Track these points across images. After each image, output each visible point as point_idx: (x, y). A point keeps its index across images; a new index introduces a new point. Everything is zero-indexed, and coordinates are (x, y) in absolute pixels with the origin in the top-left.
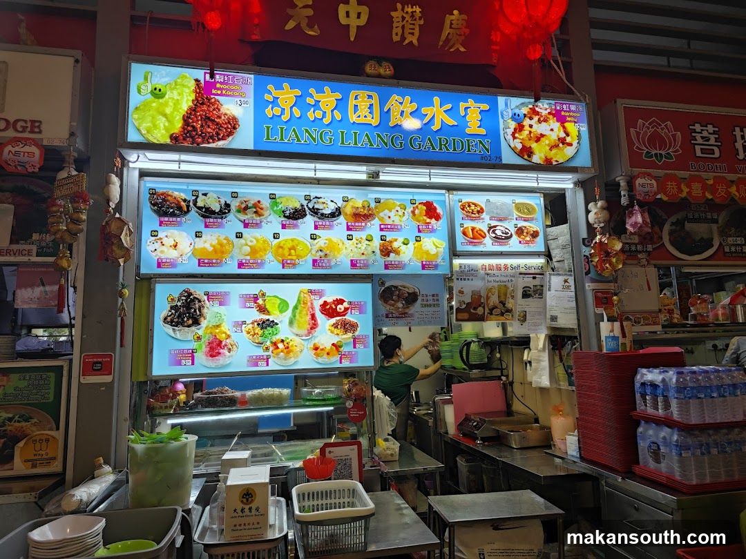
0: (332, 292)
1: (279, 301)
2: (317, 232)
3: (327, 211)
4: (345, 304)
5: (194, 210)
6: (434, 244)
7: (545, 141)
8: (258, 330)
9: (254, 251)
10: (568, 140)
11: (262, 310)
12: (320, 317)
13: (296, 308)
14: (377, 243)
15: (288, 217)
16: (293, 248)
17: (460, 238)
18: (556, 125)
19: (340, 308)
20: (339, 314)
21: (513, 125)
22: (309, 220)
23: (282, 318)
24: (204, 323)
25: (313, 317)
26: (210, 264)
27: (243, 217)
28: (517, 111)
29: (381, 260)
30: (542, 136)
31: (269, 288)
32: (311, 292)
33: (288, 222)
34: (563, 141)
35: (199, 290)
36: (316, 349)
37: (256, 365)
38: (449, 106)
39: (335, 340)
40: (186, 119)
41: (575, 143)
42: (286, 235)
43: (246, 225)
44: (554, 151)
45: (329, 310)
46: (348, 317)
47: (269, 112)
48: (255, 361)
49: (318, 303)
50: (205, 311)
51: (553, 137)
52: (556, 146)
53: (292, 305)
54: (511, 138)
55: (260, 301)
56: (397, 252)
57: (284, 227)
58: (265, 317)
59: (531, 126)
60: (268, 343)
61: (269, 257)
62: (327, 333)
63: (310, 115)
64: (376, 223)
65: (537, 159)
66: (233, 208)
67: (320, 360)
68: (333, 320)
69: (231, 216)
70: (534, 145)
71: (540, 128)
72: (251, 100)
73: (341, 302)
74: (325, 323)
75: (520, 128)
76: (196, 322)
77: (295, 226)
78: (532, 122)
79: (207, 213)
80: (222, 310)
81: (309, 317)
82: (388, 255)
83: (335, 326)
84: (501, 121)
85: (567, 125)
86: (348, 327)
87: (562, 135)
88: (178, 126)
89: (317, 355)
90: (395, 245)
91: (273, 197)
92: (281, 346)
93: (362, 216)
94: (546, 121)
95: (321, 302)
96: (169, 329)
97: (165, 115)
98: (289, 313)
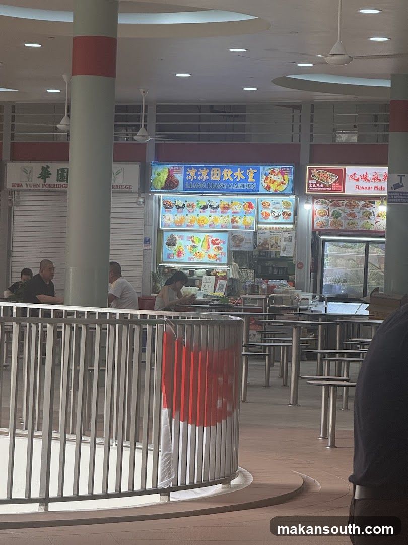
0: (215, 236)
1: (198, 239)
2: (211, 214)
3: (214, 207)
4: (219, 240)
5: (174, 206)
6: (251, 219)
7: (276, 183)
8: (192, 249)
9: (191, 221)
10: (284, 182)
11: (193, 242)
12: (211, 245)
13: (203, 241)
14: (230, 219)
15: (202, 209)
16: (203, 220)
17: (260, 216)
18: (280, 176)
19: (217, 242)
20: (217, 244)
21: (265, 177)
22: (209, 209)
23: (198, 244)
24: (177, 245)
25: (209, 244)
26: (179, 226)
27: (189, 209)
28: (267, 172)
29: (231, 225)
30: (275, 181)
31: (196, 234)
32: (208, 236)
33: (202, 210)
34: (282, 183)
35: (175, 234)
36: (209, 256)
37: (191, 260)
38: (243, 171)
39: (215, 253)
40: (165, 182)
41: (286, 184)
42: (202, 215)
43: (189, 212)
44: (278, 187)
45: (214, 243)
46: (219, 245)
47: (188, 178)
48: (190, 259)
49: (210, 240)
50: (177, 241)
51: (279, 181)
52: (280, 185)
53: (202, 240)
54: (263, 182)
55: (193, 239)
56: (237, 222)
57: (201, 212)
58: (194, 244)
59: (271, 177)
60: (195, 253)
61: (196, 223)
62: (212, 251)
63: (200, 178)
64: (231, 210)
65: (272, 190)
66: (186, 206)
67: (210, 260)
68: (215, 246)
69: (185, 209)
70: (271, 185)
71: (274, 178)
72: (183, 174)
73: (217, 240)
74: (212, 247)
75: (267, 178)
76: (175, 245)
77: (204, 212)
78: (272, 176)
79: (178, 208)
80: (182, 241)
81: (207, 245)
82: (234, 223)
83: (215, 248)
84: (261, 176)
85: (285, 176)
86: (219, 249)
87: (282, 180)
88: (164, 184)
89: (209, 258)
90: (236, 219)
91: (198, 201)
92: (198, 254)
93: (226, 208)
94: (277, 175)
95: (211, 239)
96: (167, 247)
97: (160, 181)
98: (201, 243)
